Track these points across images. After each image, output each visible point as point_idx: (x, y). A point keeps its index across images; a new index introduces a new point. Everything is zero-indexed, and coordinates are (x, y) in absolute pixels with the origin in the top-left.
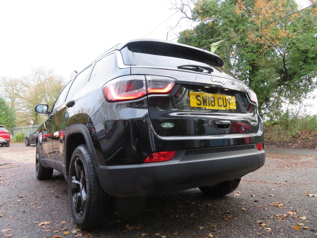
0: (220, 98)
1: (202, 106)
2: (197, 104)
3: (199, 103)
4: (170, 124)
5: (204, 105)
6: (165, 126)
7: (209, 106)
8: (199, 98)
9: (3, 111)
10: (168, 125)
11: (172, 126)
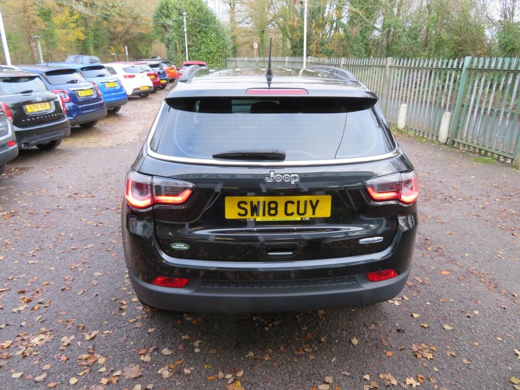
0: (292, 203)
1: (249, 217)
2: (239, 214)
3: (243, 212)
4: (183, 246)
5: (252, 215)
6: (176, 247)
7: (264, 215)
8: (242, 205)
9: (213, 32)
10: (180, 247)
11: (187, 248)
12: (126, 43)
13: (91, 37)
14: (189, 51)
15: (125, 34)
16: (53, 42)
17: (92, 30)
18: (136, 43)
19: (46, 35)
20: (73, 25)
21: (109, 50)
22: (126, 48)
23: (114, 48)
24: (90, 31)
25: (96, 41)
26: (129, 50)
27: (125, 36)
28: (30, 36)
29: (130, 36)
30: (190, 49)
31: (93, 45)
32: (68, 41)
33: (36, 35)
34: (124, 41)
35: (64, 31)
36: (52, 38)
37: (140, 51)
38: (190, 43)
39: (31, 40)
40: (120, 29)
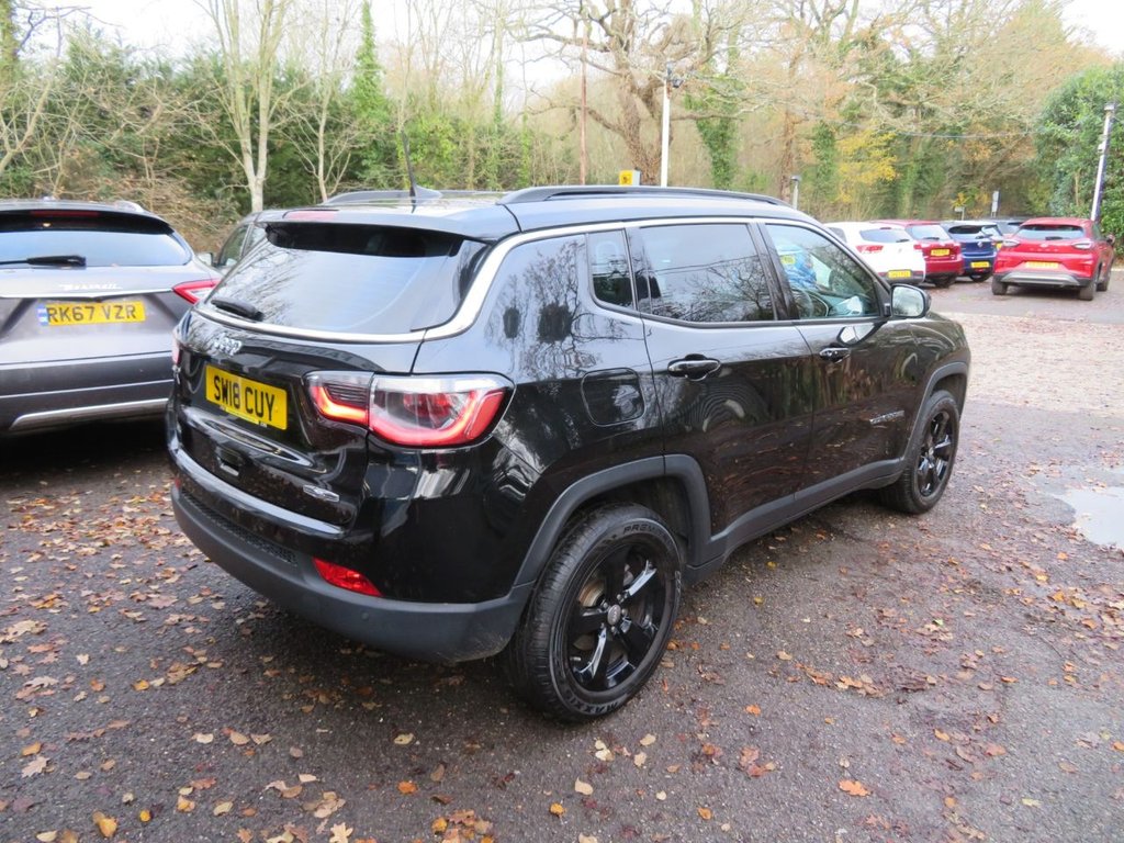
0: (251, 391)
1: (221, 402)
2: (215, 396)
3: (217, 393)
7: (231, 404)
12: (998, 184)
13: (912, 175)
14: (1103, 197)
15: (998, 165)
16: (828, 188)
17: (916, 161)
18: (1024, 184)
19: (818, 175)
20: (878, 153)
21: (953, 202)
22: (996, 195)
23: (965, 197)
24: (912, 163)
25: (921, 183)
26: (1000, 201)
27: (999, 169)
28: (784, 177)
29: (1011, 170)
30: (1109, 191)
31: (911, 192)
32: (861, 184)
33: (795, 174)
34: (993, 180)
35: (858, 165)
36: (827, 179)
37: (1029, 203)
38: (1110, 178)
39: (785, 184)
40: (985, 154)
